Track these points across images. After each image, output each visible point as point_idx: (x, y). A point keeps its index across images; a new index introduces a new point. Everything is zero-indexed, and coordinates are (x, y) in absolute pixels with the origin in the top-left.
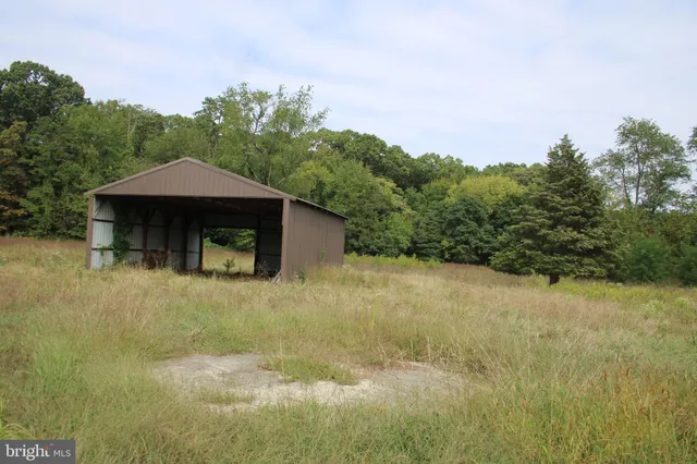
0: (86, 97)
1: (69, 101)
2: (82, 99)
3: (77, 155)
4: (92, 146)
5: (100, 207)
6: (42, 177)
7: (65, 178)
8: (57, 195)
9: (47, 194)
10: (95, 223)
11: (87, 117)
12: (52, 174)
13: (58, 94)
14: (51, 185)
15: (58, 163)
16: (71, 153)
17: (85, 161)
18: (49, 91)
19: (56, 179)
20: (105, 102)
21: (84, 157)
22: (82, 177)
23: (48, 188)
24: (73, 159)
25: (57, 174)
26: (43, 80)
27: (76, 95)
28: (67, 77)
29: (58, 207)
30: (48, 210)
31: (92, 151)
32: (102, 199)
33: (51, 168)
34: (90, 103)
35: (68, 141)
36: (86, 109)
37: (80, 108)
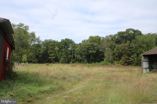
0: (142, 33)
1: (138, 35)
2: (141, 34)
3: (141, 47)
4: (144, 44)
5: (145, 58)
6: (134, 53)
7: (139, 52)
8: (138, 56)
9: (135, 56)
10: (143, 62)
11: (143, 38)
12: (136, 52)
13: (136, 34)
14: (136, 54)
15: (137, 49)
16: (140, 47)
17: (143, 48)
18: (134, 34)
19: (137, 53)
20: (147, 34)
21: (143, 47)
22: (143, 52)
23: (135, 55)
24: (140, 48)
25: (137, 52)
26: (132, 32)
27: (140, 33)
28: (137, 30)
29: (138, 59)
30: (136, 60)
31: (144, 45)
32: (145, 56)
33: (136, 50)
34: (143, 35)
35: (139, 44)
36: (142, 36)
37: (141, 36)
